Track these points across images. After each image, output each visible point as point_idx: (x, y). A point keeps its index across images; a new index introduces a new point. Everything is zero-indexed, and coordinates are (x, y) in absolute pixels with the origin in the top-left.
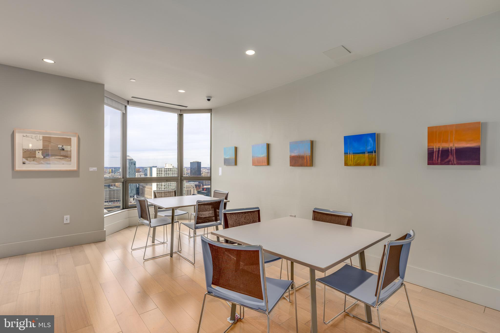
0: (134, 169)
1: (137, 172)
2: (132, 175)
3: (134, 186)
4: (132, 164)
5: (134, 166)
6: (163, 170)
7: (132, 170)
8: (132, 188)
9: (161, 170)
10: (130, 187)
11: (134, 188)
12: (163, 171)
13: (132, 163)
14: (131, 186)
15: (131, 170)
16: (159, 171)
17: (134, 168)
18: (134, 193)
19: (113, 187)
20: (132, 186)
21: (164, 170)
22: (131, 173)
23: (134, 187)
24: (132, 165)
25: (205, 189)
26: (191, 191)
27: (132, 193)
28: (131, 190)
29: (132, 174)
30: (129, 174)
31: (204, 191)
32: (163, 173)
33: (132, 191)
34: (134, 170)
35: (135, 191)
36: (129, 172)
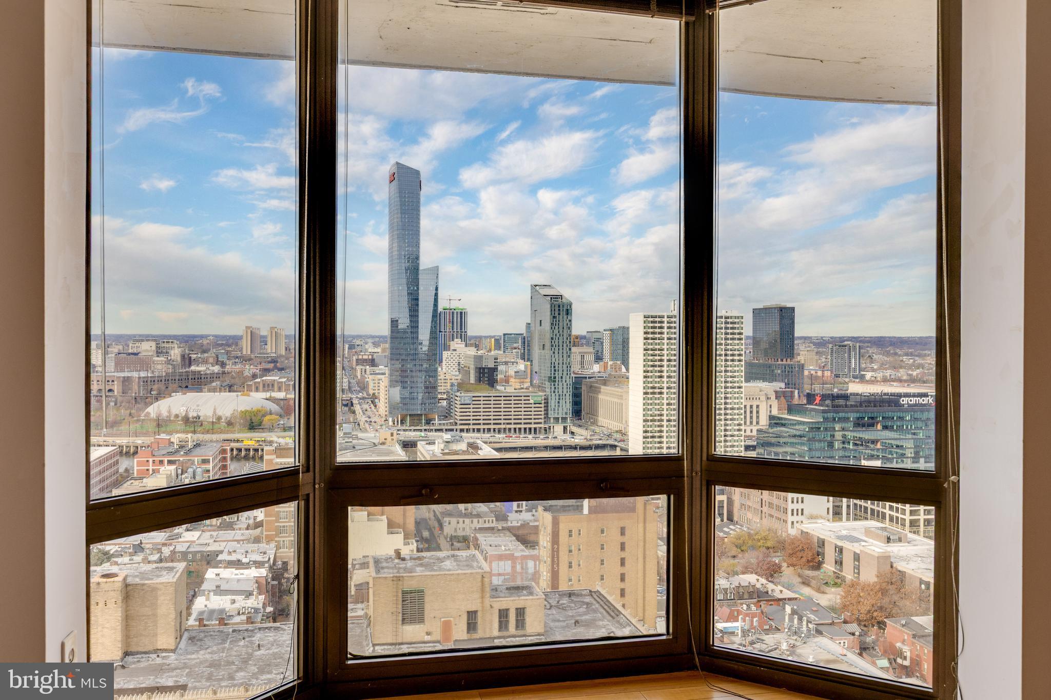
0: (565, 328)
1: (574, 346)
2: (561, 348)
3: (565, 384)
4: (559, 310)
5: (565, 317)
6: (665, 319)
7: (561, 332)
8: (561, 393)
9: (659, 319)
10: (555, 388)
11: (565, 391)
12: (665, 325)
13: (559, 306)
14: (556, 384)
15: (556, 331)
16: (652, 325)
17: (565, 325)
18: (565, 410)
19: (503, 388)
20: (560, 384)
21: (668, 323)
22: (557, 343)
23: (565, 386)
24: (559, 314)
25: (818, 399)
26: (758, 412)
27: (560, 409)
28: (557, 398)
29: (561, 344)
30: (552, 346)
31: (816, 405)
32: (665, 330)
33: (561, 401)
34: (565, 331)
35: (568, 402)
36: (552, 338)
